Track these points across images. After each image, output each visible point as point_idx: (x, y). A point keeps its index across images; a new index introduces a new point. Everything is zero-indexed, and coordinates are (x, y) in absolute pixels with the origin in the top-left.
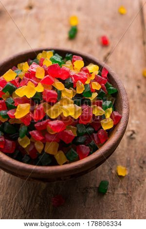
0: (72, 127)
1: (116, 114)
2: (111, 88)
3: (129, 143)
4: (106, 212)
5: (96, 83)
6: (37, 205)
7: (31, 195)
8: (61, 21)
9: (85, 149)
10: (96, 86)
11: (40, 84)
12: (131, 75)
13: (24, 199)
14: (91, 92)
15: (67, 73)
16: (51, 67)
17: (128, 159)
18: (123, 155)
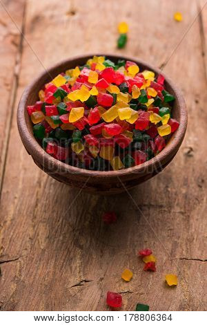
0: (128, 131)
1: (173, 121)
2: (168, 95)
3: (186, 161)
4: (161, 230)
5: (152, 89)
6: (87, 222)
7: (81, 212)
8: (109, 28)
9: (142, 154)
10: (153, 93)
11: (94, 88)
12: (188, 89)
13: (72, 216)
14: (147, 98)
15: (122, 77)
16: (105, 71)
17: (186, 177)
18: (180, 173)
